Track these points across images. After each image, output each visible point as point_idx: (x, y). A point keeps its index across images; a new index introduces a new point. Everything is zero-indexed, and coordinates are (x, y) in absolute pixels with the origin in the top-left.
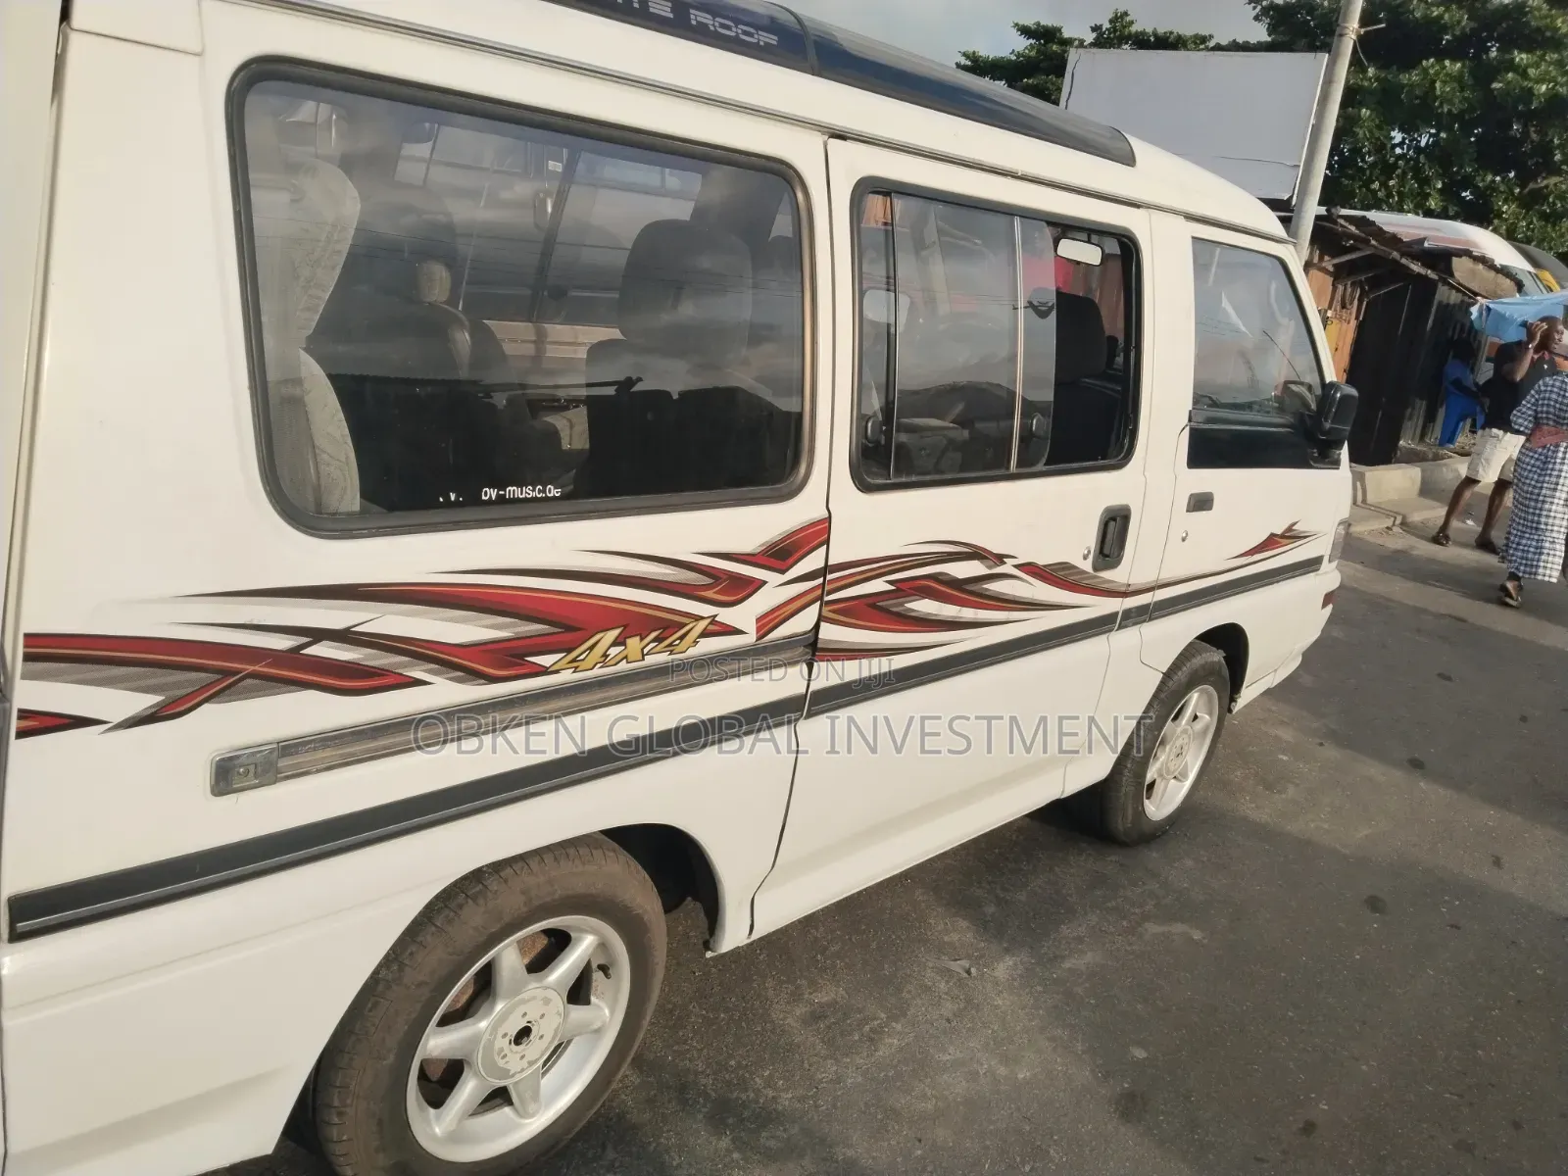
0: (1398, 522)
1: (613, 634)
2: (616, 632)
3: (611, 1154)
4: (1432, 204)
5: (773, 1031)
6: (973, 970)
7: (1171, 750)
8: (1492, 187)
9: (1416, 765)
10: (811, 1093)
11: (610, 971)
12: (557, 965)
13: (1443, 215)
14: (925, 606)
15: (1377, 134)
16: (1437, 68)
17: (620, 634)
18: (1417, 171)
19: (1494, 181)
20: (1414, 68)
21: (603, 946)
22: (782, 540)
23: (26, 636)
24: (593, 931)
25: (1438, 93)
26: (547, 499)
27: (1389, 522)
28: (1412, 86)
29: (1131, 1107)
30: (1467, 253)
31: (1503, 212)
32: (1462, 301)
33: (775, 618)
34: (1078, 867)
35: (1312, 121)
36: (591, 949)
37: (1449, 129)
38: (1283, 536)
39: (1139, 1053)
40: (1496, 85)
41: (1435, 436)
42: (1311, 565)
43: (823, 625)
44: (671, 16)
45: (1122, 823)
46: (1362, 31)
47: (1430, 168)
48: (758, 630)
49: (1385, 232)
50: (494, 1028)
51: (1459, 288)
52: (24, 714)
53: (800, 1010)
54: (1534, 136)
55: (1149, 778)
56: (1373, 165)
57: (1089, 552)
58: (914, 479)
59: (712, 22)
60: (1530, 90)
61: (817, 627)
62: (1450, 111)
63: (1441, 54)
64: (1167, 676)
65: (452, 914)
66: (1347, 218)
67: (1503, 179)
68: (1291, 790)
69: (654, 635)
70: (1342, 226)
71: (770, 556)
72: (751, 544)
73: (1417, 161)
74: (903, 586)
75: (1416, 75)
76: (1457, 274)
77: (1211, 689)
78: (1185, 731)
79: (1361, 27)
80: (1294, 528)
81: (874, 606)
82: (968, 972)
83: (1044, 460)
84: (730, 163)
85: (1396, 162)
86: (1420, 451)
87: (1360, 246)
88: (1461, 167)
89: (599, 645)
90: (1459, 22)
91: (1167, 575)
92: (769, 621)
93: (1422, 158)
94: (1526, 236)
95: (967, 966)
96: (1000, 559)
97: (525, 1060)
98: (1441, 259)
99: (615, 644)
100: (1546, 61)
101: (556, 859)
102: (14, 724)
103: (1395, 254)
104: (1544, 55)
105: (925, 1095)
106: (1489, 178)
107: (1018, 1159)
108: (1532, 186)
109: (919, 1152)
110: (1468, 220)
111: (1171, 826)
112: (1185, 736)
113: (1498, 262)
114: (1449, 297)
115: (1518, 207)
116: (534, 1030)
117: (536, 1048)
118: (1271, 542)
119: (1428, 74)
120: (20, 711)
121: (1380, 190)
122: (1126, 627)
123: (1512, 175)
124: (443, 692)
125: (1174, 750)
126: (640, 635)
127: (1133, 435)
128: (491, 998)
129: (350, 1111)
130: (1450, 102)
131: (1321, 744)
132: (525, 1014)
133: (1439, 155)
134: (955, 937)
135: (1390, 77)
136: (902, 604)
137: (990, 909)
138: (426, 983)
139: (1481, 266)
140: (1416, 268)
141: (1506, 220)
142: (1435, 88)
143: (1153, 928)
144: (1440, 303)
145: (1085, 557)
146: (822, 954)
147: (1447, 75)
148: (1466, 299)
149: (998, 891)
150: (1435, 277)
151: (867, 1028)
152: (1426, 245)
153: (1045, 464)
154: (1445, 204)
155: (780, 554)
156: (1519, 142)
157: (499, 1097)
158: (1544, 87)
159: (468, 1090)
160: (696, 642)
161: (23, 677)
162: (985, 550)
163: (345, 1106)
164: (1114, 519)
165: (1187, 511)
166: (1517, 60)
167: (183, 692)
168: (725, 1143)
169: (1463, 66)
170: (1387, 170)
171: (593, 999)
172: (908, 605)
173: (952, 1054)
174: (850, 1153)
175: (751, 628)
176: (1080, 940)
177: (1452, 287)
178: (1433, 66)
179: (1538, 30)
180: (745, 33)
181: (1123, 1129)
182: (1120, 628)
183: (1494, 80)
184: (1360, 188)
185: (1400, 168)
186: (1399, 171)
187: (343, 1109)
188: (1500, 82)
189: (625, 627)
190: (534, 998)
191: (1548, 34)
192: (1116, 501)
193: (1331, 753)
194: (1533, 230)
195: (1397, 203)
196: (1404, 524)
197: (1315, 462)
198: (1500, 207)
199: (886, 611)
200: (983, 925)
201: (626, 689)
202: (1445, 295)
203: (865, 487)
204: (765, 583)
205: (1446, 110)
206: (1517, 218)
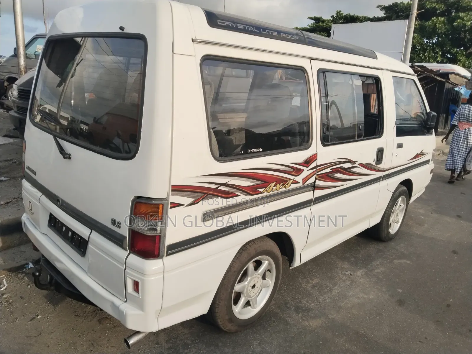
0: (441, 152)
1: (274, 184)
2: (275, 183)
3: (273, 319)
4: (439, 59)
5: (304, 290)
6: (352, 273)
7: (395, 214)
8: (457, 53)
9: (459, 216)
10: (318, 304)
11: (271, 271)
12: (260, 268)
13: (442, 62)
14: (338, 175)
15: (420, 41)
16: (436, 20)
17: (275, 184)
18: (433, 50)
19: (457, 51)
20: (429, 20)
21: (270, 264)
22: (308, 159)
23: (172, 186)
24: (268, 260)
25: (437, 27)
26: (259, 152)
27: (439, 153)
28: (430, 26)
29: (401, 303)
30: (454, 73)
31: (461, 60)
32: (453, 87)
33: (306, 179)
34: (373, 248)
35: (405, 39)
36: (267, 265)
37: (442, 37)
38: (420, 154)
39: (400, 291)
40: (455, 24)
41: (448, 127)
42: (427, 162)
43: (316, 180)
44: (277, 35)
45: (384, 235)
46: (418, 12)
47: (437, 49)
48: (303, 182)
49: (429, 69)
50: (248, 284)
51: (452, 83)
52: (171, 203)
53: (310, 285)
54: (468, 37)
55: (390, 223)
56: (420, 50)
57: (375, 160)
58: (334, 143)
59: (285, 36)
60: (465, 24)
61: (315, 182)
62: (441, 32)
63: (438, 16)
64: (394, 193)
65: (240, 254)
66: (417, 66)
67: (460, 50)
68: (426, 226)
69: (282, 183)
70: (416, 68)
71: (305, 163)
72: (301, 161)
73: (433, 47)
74: (333, 170)
75: (430, 22)
76: (451, 80)
77: (404, 197)
78: (398, 209)
79: (417, 11)
80: (423, 152)
81: (327, 175)
82: (351, 274)
83: (363, 136)
84: (292, 69)
85: (427, 48)
86: (445, 132)
87: (422, 74)
88: (446, 48)
89: (272, 186)
90: (441, 7)
91: (393, 166)
92: (305, 180)
93: (434, 46)
94: (469, 66)
95: (350, 273)
96: (355, 162)
97: (254, 293)
98: (446, 75)
99: (274, 186)
100: (469, 15)
101: (260, 241)
102: (169, 205)
103: (433, 75)
104: (469, 13)
105: (347, 303)
106: (455, 50)
107: (375, 316)
108: (469, 51)
109: (350, 315)
110: (450, 63)
111: (396, 236)
112: (398, 210)
113: (463, 74)
114: (449, 86)
115: (465, 58)
116: (256, 285)
117: (256, 290)
118: (417, 156)
119: (434, 22)
120: (171, 202)
121: (423, 56)
122: (384, 180)
123: (462, 48)
124: (242, 198)
125: (396, 214)
126: (279, 184)
127: (383, 129)
128: (247, 277)
129: (221, 304)
130: (441, 29)
131: (432, 213)
132: (254, 281)
133: (440, 45)
134: (345, 266)
135: (422, 23)
136: (333, 175)
137: (352, 259)
138: (236, 271)
139: (458, 76)
140: (439, 79)
141: (462, 62)
142: (436, 26)
143: (396, 261)
144: (446, 88)
145: (374, 162)
146: (311, 272)
147: (440, 21)
148: (454, 86)
149: (353, 255)
150: (445, 81)
151: (328, 288)
152: (440, 72)
153: (364, 137)
154: (442, 59)
155: (307, 163)
156: (464, 39)
157: (248, 304)
158: (469, 23)
159: (242, 301)
160: (290, 185)
161: (172, 195)
162: (351, 160)
163: (219, 303)
164: (379, 151)
165: (397, 148)
166: (461, 15)
167: (198, 198)
168: (300, 315)
169: (445, 19)
170: (425, 51)
171: (266, 279)
172: (335, 175)
173: (351, 293)
174: (332, 316)
175: (301, 181)
176: (378, 265)
177: (450, 83)
178: (435, 19)
179: (465, 6)
180: (292, 37)
181: (400, 308)
182: (382, 180)
183: (454, 22)
184: (417, 56)
185: (428, 49)
186: (428, 51)
187: (219, 304)
188: (456, 23)
189: (276, 181)
190: (256, 277)
191: (469, 7)
192: (380, 146)
193: (435, 215)
194: (470, 64)
195: (428, 60)
196: (443, 153)
197: (426, 133)
198: (460, 58)
199: (330, 177)
200: (351, 263)
201: (273, 198)
202: (447, 86)
203: (324, 145)
204: (304, 170)
205: (440, 32)
206: (465, 61)
